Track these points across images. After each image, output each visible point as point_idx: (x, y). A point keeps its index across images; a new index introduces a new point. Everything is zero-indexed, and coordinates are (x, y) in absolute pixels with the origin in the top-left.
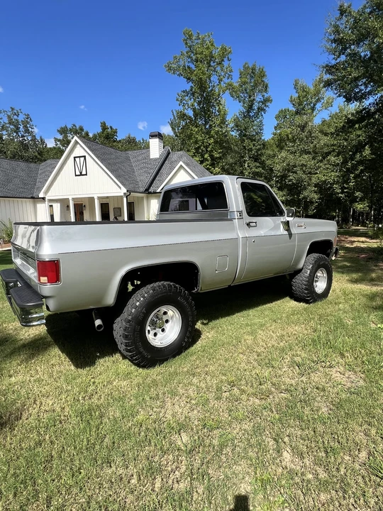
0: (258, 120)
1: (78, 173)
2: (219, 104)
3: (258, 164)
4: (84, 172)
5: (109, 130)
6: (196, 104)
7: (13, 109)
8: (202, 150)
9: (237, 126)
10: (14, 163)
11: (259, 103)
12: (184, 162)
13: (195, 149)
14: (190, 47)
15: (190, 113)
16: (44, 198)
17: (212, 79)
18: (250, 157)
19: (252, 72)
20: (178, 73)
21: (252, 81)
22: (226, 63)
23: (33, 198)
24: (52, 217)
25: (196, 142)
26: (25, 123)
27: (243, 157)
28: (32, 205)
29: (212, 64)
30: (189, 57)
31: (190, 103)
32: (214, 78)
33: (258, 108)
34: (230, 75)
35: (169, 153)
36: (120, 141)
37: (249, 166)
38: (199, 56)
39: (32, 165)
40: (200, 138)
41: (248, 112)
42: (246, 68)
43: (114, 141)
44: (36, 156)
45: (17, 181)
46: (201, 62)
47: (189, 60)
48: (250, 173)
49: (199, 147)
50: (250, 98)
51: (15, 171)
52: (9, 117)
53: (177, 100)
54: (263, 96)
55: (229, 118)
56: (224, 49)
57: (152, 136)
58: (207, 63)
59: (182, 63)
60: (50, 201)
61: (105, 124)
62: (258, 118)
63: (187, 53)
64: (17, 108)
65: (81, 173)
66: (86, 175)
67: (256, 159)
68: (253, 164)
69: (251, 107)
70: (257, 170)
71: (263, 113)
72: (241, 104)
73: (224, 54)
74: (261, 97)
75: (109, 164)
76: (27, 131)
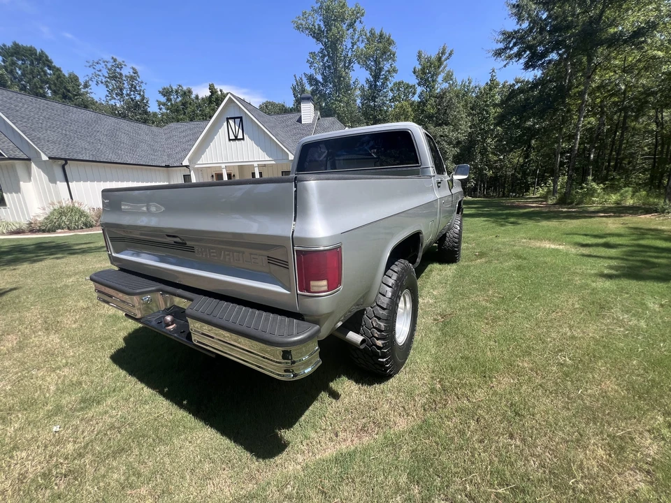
1: (232, 137)
4: (240, 136)
5: (219, 93)
16: (188, 167)
23: (167, 167)
28: (166, 175)
35: (319, 118)
57: (304, 99)
64: (119, 60)
65: (236, 137)
66: (243, 139)
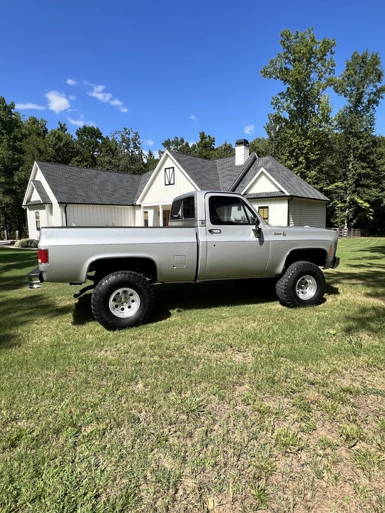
0: (368, 114)
1: (167, 183)
2: (319, 102)
3: (365, 165)
4: (172, 182)
5: (208, 139)
6: (292, 106)
7: (125, 129)
8: (297, 154)
9: (341, 124)
10: (121, 175)
11: (370, 95)
12: (266, 169)
13: (289, 152)
14: (288, 48)
15: (286, 115)
16: (140, 206)
17: (311, 77)
18: (355, 157)
19: (362, 61)
20: (274, 76)
21: (362, 71)
22: (328, 58)
23: (133, 205)
24: (146, 222)
25: (291, 145)
26: (135, 140)
27: (347, 157)
28: (132, 212)
29: (313, 60)
30: (287, 58)
31: (285, 105)
32: (314, 76)
33: (369, 101)
34: (331, 70)
35: (255, 159)
36: (217, 149)
37: (353, 167)
38: (297, 55)
39: (136, 177)
40: (294, 141)
41: (356, 107)
42: (354, 58)
43: (211, 149)
44: (142, 168)
45: (122, 191)
46: (299, 61)
47: (287, 61)
48: (354, 175)
49: (293, 150)
50: (358, 91)
51: (122, 182)
52: (122, 136)
53: (272, 104)
54: (375, 86)
55: (333, 116)
56: (326, 43)
57: (239, 143)
58: (307, 61)
59: (278, 66)
60: (145, 207)
61: (203, 133)
62: (368, 112)
63: (284, 54)
65: (170, 183)
66: (174, 184)
67: (362, 158)
68: (359, 165)
69: (359, 101)
70: (363, 171)
71: (375, 106)
72: (348, 98)
73: (327, 47)
74: (372, 87)
75: (194, 173)
76: (136, 147)
